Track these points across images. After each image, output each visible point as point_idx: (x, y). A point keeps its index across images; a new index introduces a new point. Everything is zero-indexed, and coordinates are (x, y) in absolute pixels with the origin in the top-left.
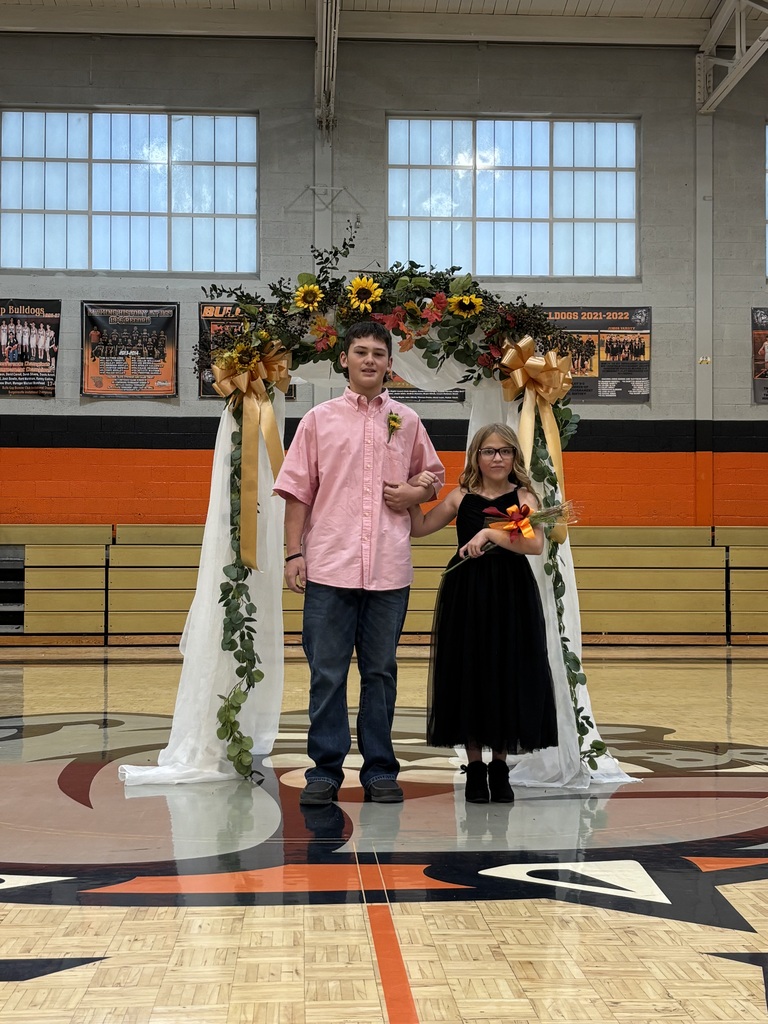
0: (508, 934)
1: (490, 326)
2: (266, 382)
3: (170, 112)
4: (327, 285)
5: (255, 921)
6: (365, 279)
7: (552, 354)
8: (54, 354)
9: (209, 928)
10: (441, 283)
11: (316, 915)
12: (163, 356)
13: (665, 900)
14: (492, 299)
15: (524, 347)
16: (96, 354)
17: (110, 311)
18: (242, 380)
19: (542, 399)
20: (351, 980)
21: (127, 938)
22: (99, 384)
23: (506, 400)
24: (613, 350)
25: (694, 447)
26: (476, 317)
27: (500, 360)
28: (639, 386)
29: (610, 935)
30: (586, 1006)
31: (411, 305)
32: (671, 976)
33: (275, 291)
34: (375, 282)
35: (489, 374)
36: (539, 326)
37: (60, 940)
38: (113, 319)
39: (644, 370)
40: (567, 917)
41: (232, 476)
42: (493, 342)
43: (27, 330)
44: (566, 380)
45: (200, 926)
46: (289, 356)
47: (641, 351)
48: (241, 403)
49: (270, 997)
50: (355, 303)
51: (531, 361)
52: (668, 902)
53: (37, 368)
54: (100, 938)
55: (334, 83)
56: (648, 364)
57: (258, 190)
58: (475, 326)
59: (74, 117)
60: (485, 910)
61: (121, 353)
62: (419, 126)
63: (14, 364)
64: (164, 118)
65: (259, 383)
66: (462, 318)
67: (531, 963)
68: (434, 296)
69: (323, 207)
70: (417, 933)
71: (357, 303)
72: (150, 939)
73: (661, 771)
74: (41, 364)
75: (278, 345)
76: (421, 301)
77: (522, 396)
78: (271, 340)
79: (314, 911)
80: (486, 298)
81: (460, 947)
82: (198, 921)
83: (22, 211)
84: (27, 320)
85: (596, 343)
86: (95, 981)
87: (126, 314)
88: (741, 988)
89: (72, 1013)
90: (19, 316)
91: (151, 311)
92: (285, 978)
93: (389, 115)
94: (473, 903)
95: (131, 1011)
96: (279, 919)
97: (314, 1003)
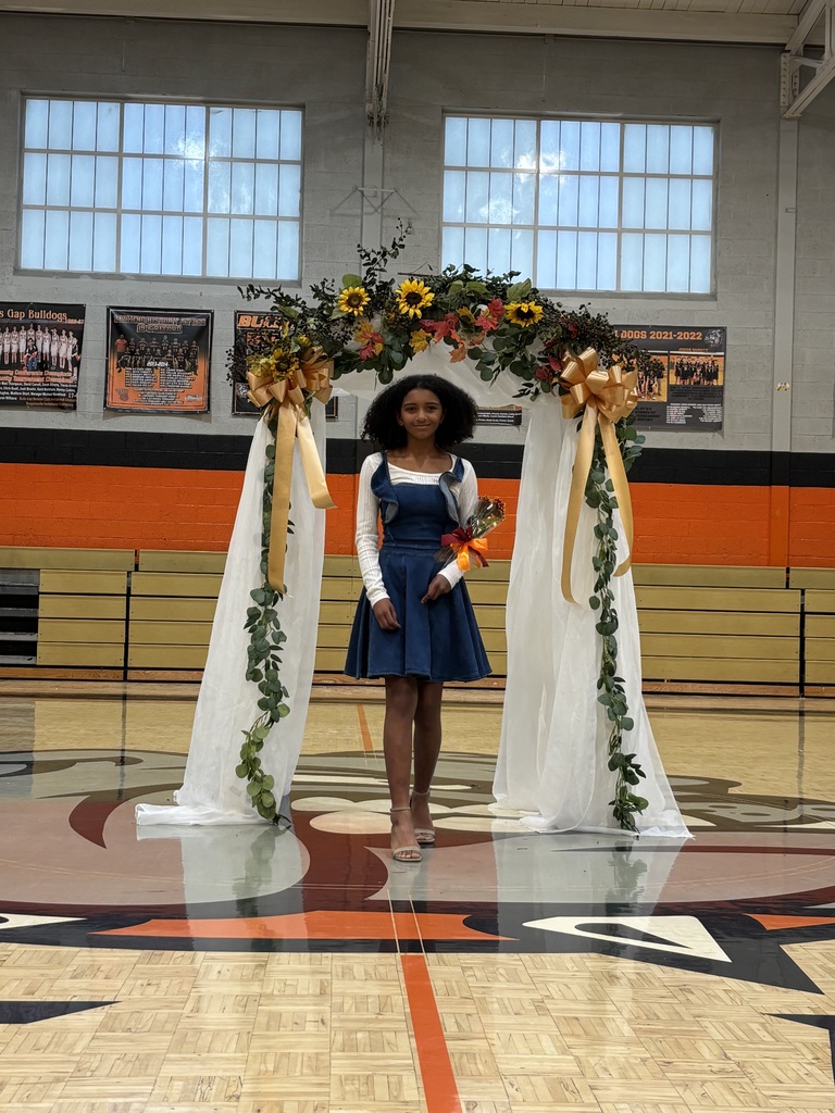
0: (553, 988)
1: (550, 336)
2: (305, 392)
3: (208, 103)
4: (374, 288)
5: (280, 968)
6: (415, 282)
7: (616, 369)
8: (76, 363)
9: (229, 973)
10: (497, 290)
11: (345, 964)
12: (194, 368)
13: (724, 958)
14: (552, 307)
15: (586, 360)
16: (122, 364)
17: (139, 318)
18: (279, 389)
19: (604, 417)
20: (381, 1031)
21: (139, 982)
22: (125, 397)
23: (564, 417)
24: (684, 372)
25: (770, 481)
26: (534, 326)
27: (560, 373)
28: (711, 413)
29: (663, 992)
30: (635, 1064)
31: (465, 312)
32: (729, 1036)
33: (317, 293)
34: (425, 286)
35: (548, 388)
36: (604, 338)
37: (67, 983)
38: (141, 326)
39: (716, 395)
40: (618, 973)
41: (265, 493)
42: (553, 355)
43: (47, 336)
44: (630, 397)
45: (219, 972)
46: (331, 364)
47: (714, 375)
48: (277, 415)
49: (292, 1047)
50: (404, 308)
51: (593, 376)
52: (727, 959)
53: (57, 378)
54: (110, 982)
55: (387, 75)
56: (721, 389)
57: (302, 191)
58: (534, 336)
59: (105, 106)
60: (529, 964)
61: (149, 364)
62: (478, 125)
63: (33, 373)
64: (203, 109)
65: (297, 393)
66: (519, 327)
67: (577, 1019)
68: (490, 302)
69: (372, 210)
70: (454, 984)
71: (406, 309)
72: (165, 983)
73: (724, 825)
74: (62, 374)
75: (319, 351)
76: (475, 307)
77: (582, 413)
78: (312, 346)
79: (344, 959)
80: (547, 307)
81: (500, 1001)
82: (217, 966)
83: (46, 208)
84: (48, 325)
85: (666, 364)
86: (103, 1026)
87: (155, 322)
88: (804, 1050)
89: (78, 1058)
90: (39, 321)
91: (183, 319)
92: (310, 1028)
93: (446, 112)
94: (516, 956)
95: (141, 1057)
96: (306, 967)
97: (339, 1054)
